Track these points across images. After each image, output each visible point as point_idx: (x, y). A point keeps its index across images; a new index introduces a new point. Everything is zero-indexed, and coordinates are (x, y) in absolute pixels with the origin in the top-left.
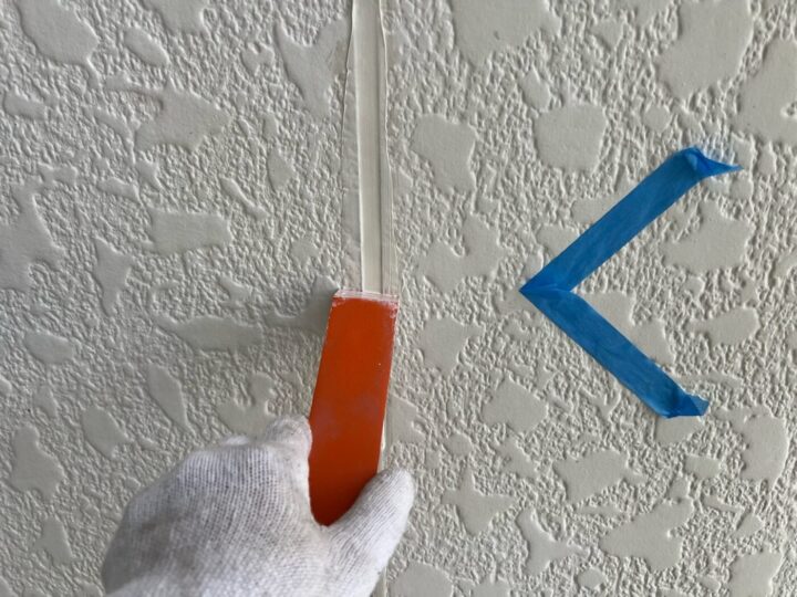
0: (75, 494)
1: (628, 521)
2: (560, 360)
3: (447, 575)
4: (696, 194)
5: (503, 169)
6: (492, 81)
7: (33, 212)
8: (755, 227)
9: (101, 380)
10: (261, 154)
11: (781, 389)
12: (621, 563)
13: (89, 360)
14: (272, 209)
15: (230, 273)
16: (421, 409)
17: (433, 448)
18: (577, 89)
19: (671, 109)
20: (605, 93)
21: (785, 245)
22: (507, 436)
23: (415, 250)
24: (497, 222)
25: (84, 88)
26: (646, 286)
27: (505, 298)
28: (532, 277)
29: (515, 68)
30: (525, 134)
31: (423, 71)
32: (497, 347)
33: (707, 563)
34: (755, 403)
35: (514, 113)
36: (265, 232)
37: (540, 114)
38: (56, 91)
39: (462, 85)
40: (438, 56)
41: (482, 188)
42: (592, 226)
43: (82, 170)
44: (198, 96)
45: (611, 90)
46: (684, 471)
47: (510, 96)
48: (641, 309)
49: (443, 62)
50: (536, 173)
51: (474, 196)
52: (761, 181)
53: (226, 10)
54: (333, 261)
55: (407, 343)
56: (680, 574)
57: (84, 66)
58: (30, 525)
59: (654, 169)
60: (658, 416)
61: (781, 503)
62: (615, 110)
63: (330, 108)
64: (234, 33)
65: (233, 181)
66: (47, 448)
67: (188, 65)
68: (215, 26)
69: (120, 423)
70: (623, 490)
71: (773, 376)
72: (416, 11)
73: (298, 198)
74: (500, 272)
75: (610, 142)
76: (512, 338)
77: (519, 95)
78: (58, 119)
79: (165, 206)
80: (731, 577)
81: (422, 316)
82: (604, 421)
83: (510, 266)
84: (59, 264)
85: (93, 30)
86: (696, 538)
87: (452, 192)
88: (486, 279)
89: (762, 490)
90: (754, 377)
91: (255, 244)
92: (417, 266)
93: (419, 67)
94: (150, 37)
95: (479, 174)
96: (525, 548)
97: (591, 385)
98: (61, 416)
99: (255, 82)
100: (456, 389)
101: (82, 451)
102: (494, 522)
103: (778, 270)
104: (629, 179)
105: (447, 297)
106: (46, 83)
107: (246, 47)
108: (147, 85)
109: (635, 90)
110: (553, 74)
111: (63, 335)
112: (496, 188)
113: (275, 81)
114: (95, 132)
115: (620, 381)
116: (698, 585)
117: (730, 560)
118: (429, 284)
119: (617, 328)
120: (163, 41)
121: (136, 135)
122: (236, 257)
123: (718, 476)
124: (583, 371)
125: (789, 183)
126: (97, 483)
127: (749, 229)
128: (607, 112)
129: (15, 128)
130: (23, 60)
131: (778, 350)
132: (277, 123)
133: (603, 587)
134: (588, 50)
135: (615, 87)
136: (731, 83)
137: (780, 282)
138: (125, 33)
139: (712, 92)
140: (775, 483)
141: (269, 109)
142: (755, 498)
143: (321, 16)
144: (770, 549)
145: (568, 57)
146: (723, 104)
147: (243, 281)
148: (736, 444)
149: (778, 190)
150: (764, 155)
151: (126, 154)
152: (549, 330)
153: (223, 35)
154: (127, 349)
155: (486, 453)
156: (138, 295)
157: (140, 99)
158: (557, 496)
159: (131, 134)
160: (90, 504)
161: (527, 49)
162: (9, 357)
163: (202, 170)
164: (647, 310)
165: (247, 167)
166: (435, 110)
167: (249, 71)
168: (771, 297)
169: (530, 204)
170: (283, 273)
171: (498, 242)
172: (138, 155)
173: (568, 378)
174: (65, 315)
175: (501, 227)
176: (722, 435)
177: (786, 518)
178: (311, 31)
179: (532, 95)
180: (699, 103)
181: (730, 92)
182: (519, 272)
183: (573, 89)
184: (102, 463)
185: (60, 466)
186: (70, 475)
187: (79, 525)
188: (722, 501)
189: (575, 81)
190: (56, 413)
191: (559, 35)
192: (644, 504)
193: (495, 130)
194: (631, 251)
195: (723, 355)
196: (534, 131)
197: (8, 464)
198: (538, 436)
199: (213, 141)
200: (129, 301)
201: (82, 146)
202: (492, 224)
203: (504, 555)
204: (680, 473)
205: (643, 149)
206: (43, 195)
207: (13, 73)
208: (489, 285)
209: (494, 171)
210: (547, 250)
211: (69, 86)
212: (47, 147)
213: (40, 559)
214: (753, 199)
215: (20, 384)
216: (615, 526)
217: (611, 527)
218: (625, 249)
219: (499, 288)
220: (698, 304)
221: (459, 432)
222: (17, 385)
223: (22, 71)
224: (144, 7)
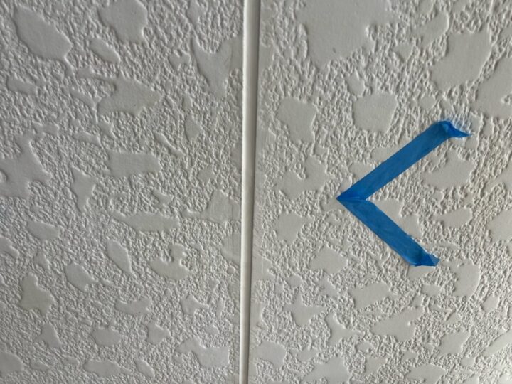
0: (62, 311)
1: (387, 318)
2: (357, 236)
3: (284, 347)
4: (445, 146)
5: (332, 130)
6: (329, 77)
7: (30, 151)
8: (476, 164)
9: (77, 249)
10: (181, 119)
11: (480, 250)
12: (381, 338)
13: (69, 237)
14: (187, 152)
15: (160, 188)
16: (273, 262)
17: (280, 283)
18: (381, 84)
19: (436, 97)
20: (398, 87)
21: (493, 175)
22: (323, 276)
23: (275, 175)
24: (326, 160)
25: (62, 76)
26: (410, 196)
27: (327, 203)
28: (344, 191)
29: (344, 71)
30: (347, 110)
31: (286, 71)
32: (321, 229)
33: (429, 337)
34: (465, 258)
35: (342, 97)
36: (182, 165)
37: (358, 99)
38: (43, 77)
39: (311, 80)
40: (297, 62)
41: (318, 141)
42: (383, 163)
43: (62, 126)
44: (139, 82)
45: (402, 85)
46: (421, 292)
47: (339, 87)
48: (406, 208)
49: (299, 66)
50: (352, 133)
51: (313, 145)
52: (484, 139)
53: (159, 29)
54: (225, 182)
55: (267, 226)
56: (413, 343)
57: (62, 62)
58: (34, 327)
59: (422, 131)
60: (410, 265)
61: (472, 307)
62: (403, 97)
63: (226, 92)
64: (164, 43)
65: (162, 135)
66: (43, 286)
67: (133, 63)
68: (151, 39)
69: (89, 272)
70: (386, 303)
71: (476, 244)
72: (284, 34)
73: (204, 145)
74: (326, 188)
75: (398, 116)
76: (330, 224)
77: (345, 87)
78: (45, 95)
79: (117, 148)
80: (441, 344)
81: (277, 212)
82: (379, 268)
83: (332, 185)
84: (48, 182)
85: (68, 39)
86: (423, 325)
87: (300, 142)
88: (317, 192)
89: (463, 301)
90: (465, 245)
91: (176, 171)
92: (276, 185)
93: (284, 68)
94: (107, 44)
95: (317, 133)
96: (329, 332)
97: (373, 249)
98: (52, 269)
99: (177, 74)
100: (295, 251)
101: (65, 287)
102: (312, 320)
103: (486, 189)
104: (407, 137)
105: (293, 202)
106: (36, 72)
107: (172, 52)
108: (106, 74)
109: (416, 85)
110: (367, 74)
111: (52, 223)
112: (327, 141)
113: (191, 74)
114: (70, 104)
115: (390, 247)
116: (422, 348)
117: (441, 336)
118: (283, 195)
119: (392, 219)
120: (116, 47)
121: (98, 106)
122: (163, 179)
123: (439, 295)
124: (369, 242)
125: (500, 140)
126: (75, 304)
127: (473, 166)
128: (398, 98)
129: (15, 99)
130: (19, 56)
131: (481, 230)
132: (192, 100)
133: (370, 350)
134: (390, 61)
135: (405, 84)
136: (473, 83)
137: (487, 194)
138: (90, 42)
139: (462, 88)
140: (470, 298)
141: (186, 92)
142: (458, 305)
143: (222, 34)
144: (464, 330)
145: (378, 65)
146: (467, 95)
147: (167, 193)
148: (451, 278)
149: (492, 144)
150: (487, 125)
151: (92, 117)
152: (352, 219)
153: (157, 45)
154: (93, 231)
155: (310, 285)
156: (100, 200)
157: (101, 83)
158: (349, 306)
159: (95, 105)
160: (70, 315)
161: (353, 60)
162: (17, 236)
163: (142, 127)
164: (410, 209)
165: (171, 126)
166: (292, 95)
167: (174, 67)
168: (481, 202)
169: (347, 150)
170: (193, 188)
171: (326, 171)
172: (100, 118)
173: (361, 245)
174: (53, 212)
175: (328, 163)
176: (444, 274)
177: (474, 314)
178: (215, 43)
179: (353, 87)
180: (453, 94)
181: (473, 88)
182: (337, 188)
183: (378, 84)
184: (78, 293)
185: (51, 296)
186: (58, 301)
187: (65, 327)
188: (440, 307)
189: (380, 79)
190: (49, 267)
191: (373, 51)
192: (397, 309)
193: (329, 107)
194: (404, 177)
195: (450, 233)
196: (353, 108)
197: (18, 295)
198: (341, 276)
199: (149, 110)
200: (95, 204)
201: (61, 112)
202: (323, 161)
203: (317, 337)
204: (419, 294)
205: (417, 120)
206: (36, 141)
207: (13, 64)
208: (319, 195)
209: (326, 131)
210: (354, 176)
211: (52, 73)
212: (38, 111)
213: (40, 345)
214: (478, 149)
215: (24, 251)
216: (380, 320)
217: (378, 321)
218: (401, 176)
219: (325, 196)
220: (439, 206)
221: (295, 274)
222: (23, 252)
223: (18, 63)
224: (103, 24)
